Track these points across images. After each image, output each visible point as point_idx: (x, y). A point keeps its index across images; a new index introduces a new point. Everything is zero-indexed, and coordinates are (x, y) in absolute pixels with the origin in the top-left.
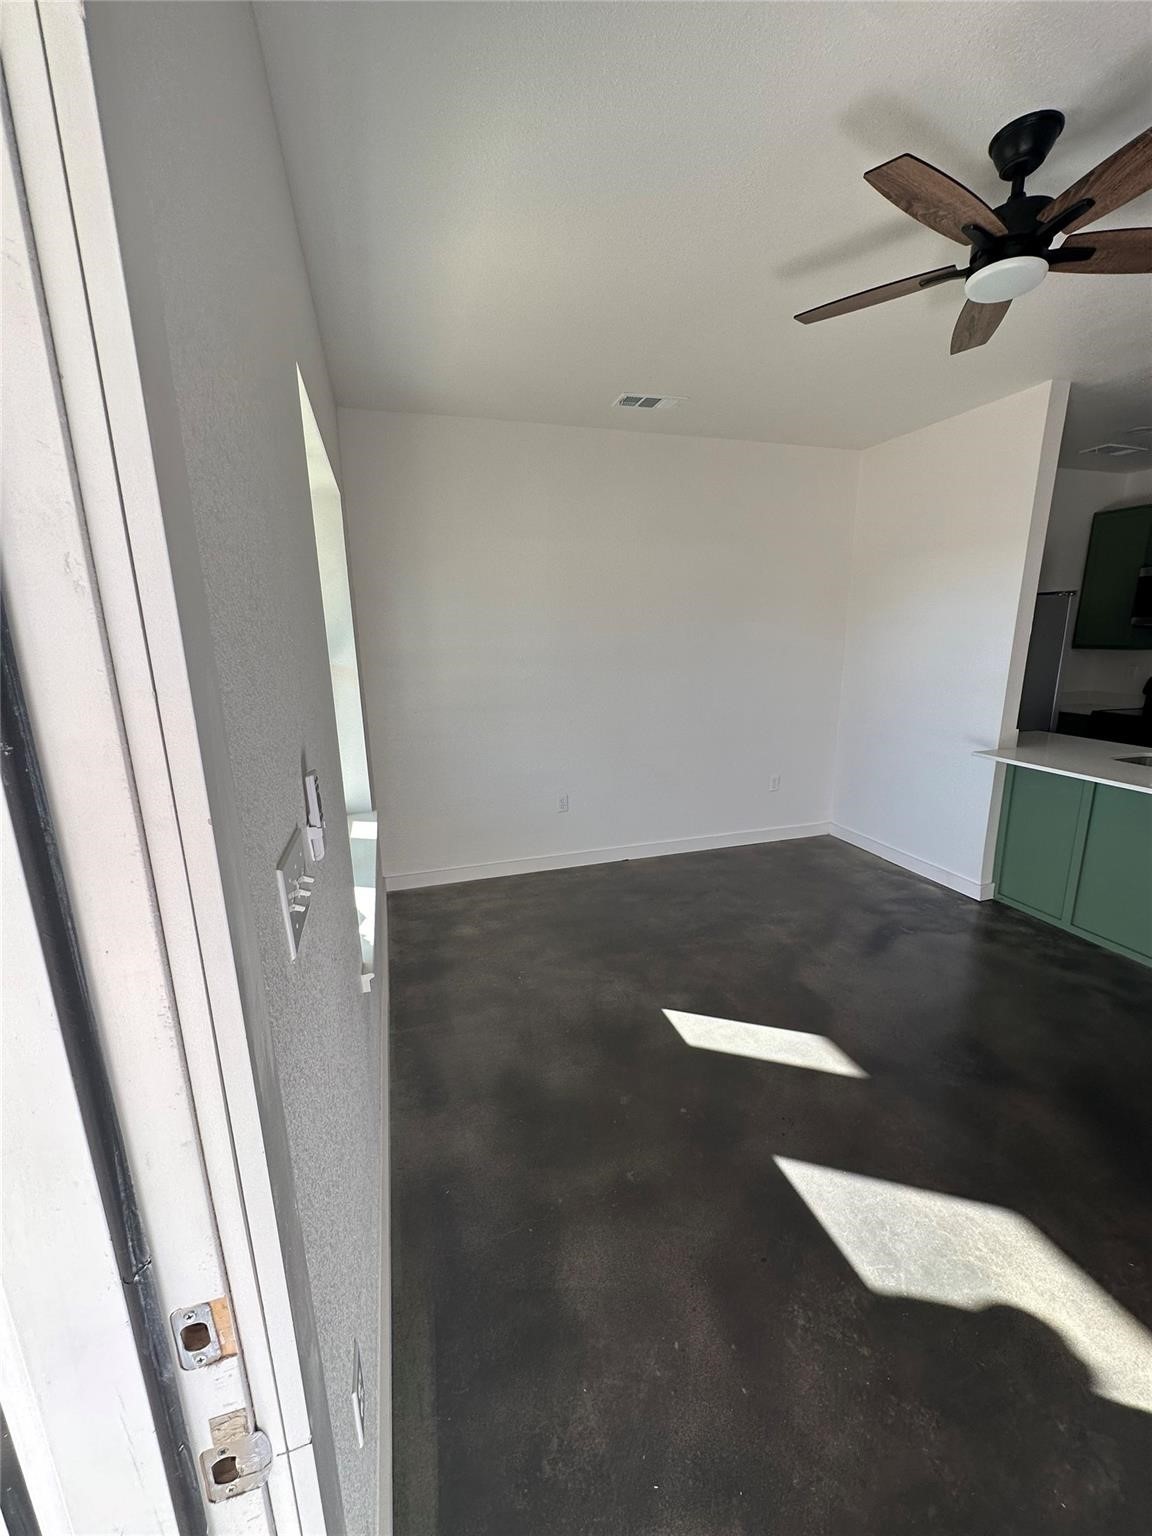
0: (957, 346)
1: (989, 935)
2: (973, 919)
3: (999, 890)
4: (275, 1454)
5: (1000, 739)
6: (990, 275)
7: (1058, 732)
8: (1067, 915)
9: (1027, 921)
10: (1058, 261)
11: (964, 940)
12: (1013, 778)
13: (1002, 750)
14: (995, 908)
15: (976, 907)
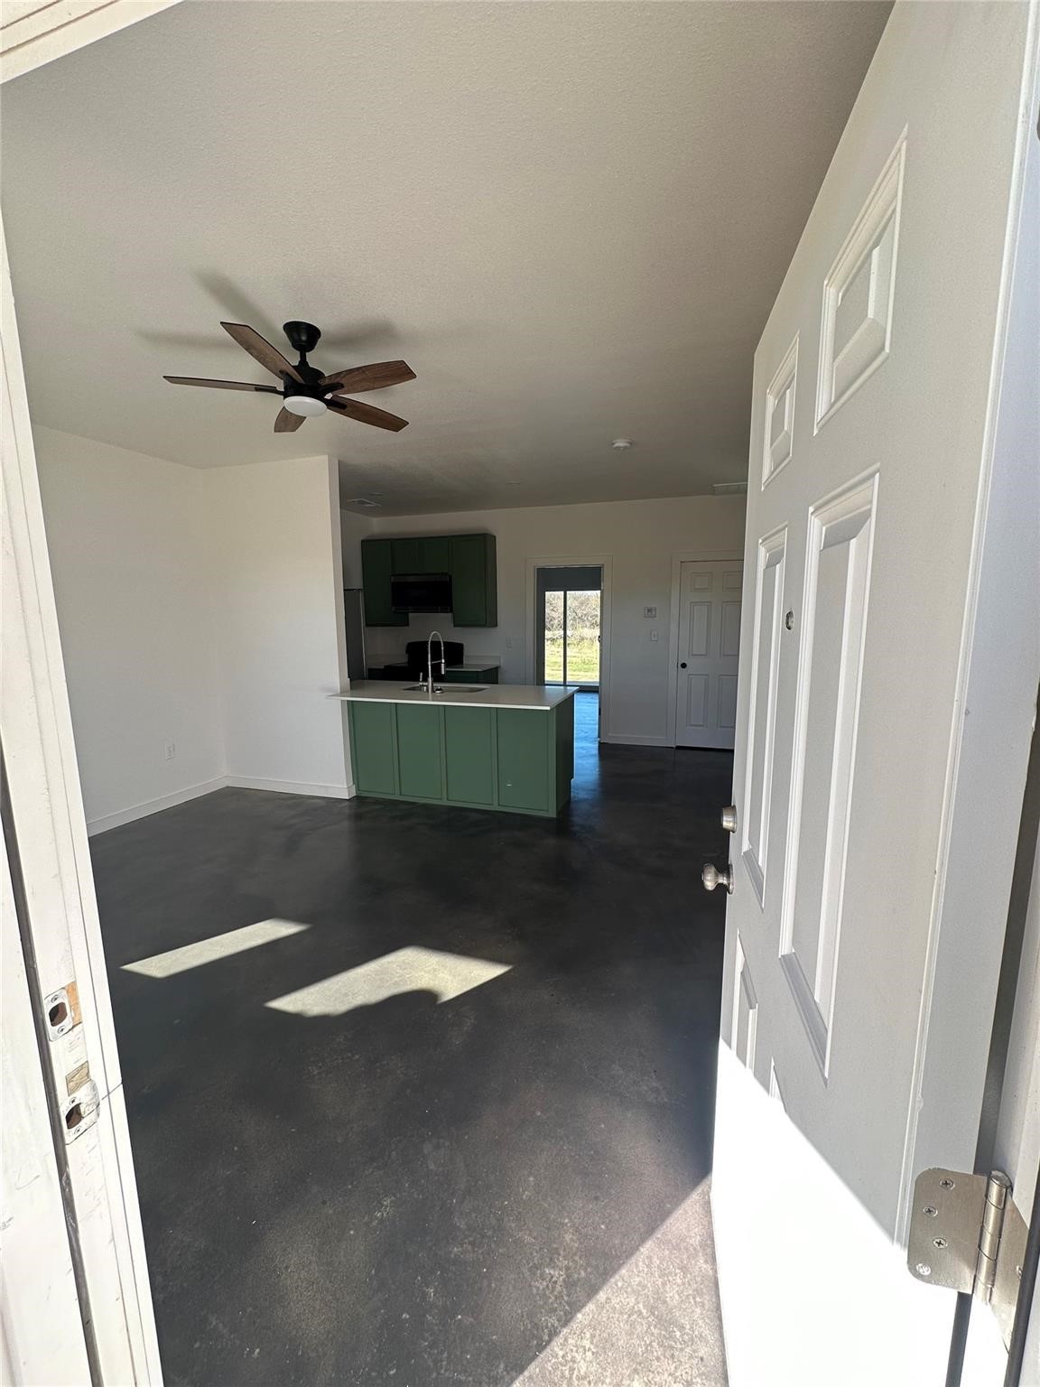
0: (278, 429)
1: (358, 817)
2: (347, 811)
3: (358, 789)
4: (101, 1098)
5: (341, 684)
6: (298, 402)
7: (370, 678)
8: (398, 792)
9: (377, 801)
10: (330, 404)
11: (346, 825)
12: (352, 710)
13: (343, 693)
14: (358, 800)
15: (347, 803)
